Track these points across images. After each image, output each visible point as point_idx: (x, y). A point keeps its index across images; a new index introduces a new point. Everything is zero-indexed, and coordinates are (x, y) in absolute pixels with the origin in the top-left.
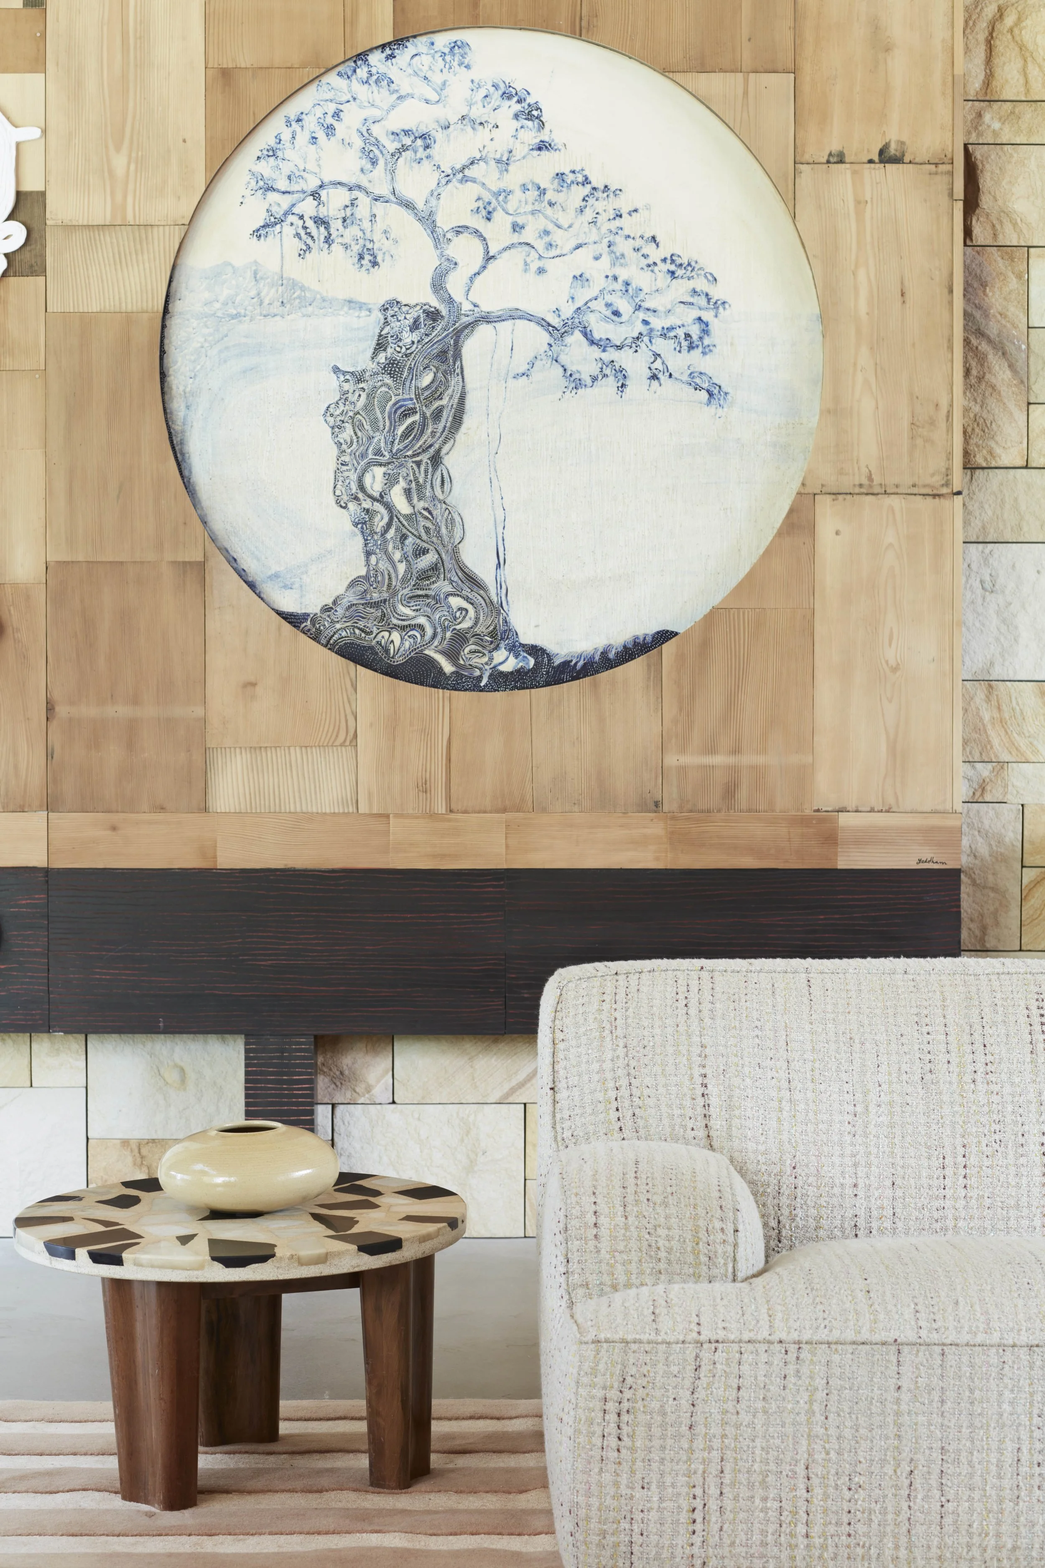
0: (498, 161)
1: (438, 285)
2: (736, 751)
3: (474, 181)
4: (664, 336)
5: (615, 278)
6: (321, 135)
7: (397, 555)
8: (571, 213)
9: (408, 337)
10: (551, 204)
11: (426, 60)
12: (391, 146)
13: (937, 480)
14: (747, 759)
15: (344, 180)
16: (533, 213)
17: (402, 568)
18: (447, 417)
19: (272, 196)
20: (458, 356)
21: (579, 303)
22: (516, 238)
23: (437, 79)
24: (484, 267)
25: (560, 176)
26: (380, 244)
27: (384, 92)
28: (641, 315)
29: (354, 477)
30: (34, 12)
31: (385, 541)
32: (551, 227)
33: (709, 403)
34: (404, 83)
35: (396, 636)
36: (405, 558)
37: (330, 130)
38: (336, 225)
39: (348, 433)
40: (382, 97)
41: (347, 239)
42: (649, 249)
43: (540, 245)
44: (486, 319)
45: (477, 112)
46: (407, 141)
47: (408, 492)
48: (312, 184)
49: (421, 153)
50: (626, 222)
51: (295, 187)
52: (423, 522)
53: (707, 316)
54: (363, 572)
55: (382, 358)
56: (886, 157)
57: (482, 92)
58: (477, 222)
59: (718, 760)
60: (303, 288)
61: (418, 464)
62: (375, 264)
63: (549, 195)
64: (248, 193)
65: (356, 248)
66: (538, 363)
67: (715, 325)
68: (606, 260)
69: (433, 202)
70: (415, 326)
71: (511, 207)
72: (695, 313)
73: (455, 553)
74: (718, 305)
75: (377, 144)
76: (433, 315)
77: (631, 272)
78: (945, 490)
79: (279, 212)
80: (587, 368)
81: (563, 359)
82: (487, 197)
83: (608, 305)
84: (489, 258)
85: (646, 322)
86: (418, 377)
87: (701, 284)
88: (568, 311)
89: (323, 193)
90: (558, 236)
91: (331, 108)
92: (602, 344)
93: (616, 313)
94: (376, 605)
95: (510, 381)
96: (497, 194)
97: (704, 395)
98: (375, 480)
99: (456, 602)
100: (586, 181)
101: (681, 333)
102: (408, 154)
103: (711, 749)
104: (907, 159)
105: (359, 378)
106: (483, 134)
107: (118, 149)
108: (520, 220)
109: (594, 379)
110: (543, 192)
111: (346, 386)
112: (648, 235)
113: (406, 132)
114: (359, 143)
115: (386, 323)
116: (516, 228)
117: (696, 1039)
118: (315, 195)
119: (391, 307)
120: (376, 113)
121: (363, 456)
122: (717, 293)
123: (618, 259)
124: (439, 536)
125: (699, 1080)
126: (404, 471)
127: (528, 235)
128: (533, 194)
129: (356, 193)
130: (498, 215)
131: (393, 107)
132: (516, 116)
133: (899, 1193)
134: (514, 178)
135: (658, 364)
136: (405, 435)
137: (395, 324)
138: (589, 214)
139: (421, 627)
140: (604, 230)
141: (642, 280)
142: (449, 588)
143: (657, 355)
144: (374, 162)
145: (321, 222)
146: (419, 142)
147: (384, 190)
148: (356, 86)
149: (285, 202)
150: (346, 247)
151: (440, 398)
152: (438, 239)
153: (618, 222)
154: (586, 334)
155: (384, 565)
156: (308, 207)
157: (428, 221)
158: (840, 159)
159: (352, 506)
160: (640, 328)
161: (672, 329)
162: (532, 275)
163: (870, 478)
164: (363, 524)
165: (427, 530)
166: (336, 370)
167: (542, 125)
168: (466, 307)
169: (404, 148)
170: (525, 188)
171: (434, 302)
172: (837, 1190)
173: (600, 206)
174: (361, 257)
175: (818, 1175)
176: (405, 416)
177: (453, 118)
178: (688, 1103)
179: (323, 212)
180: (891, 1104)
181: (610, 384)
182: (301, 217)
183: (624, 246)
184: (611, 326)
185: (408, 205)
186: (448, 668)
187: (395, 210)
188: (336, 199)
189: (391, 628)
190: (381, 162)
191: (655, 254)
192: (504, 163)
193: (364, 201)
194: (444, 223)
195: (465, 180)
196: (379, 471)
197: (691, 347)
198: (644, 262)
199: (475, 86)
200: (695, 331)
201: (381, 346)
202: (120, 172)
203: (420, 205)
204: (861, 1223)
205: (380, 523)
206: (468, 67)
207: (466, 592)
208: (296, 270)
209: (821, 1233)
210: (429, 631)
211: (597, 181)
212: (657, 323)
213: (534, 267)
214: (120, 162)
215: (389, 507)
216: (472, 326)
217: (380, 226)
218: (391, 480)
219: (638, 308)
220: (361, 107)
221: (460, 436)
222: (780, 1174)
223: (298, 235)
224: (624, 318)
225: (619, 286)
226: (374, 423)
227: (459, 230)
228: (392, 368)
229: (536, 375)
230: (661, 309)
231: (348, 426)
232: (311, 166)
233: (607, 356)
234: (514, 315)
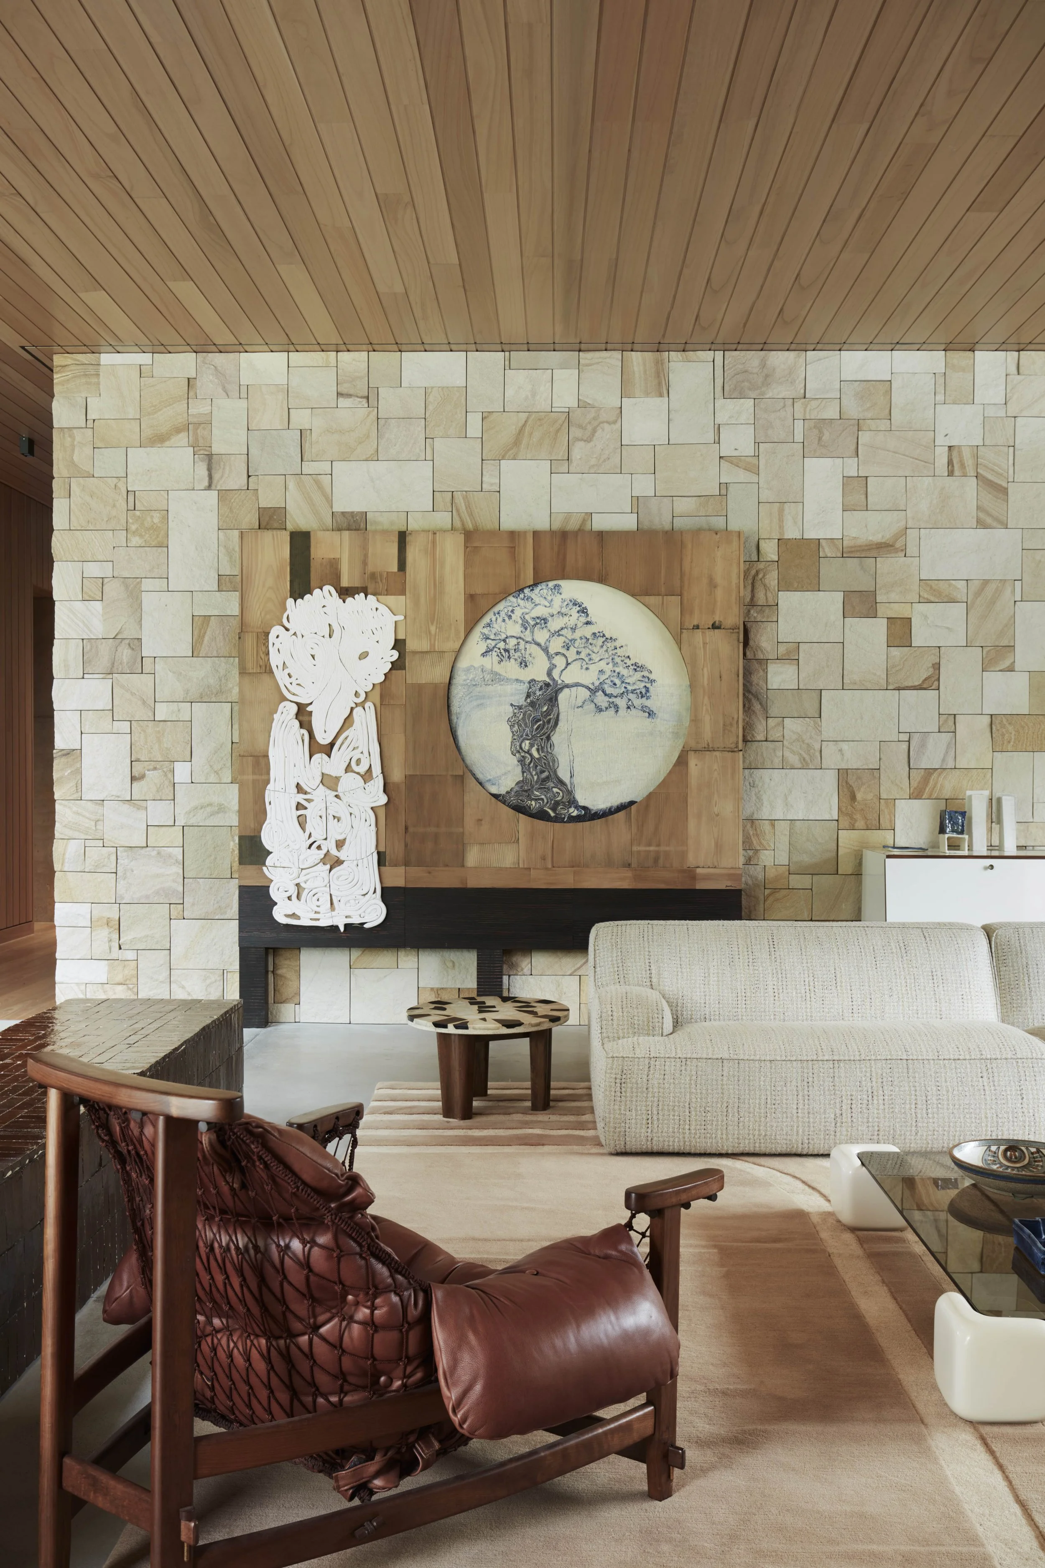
0: (572, 628)
1: (549, 674)
2: (659, 845)
3: (562, 635)
4: (632, 692)
5: (614, 671)
6: (506, 619)
7: (534, 773)
8: (598, 647)
9: (538, 693)
10: (591, 644)
11: (545, 591)
12: (532, 623)
13: (733, 746)
14: (663, 848)
15: (515, 635)
16: (584, 647)
17: (536, 778)
18: (552, 722)
19: (489, 641)
20: (556, 699)
21: (601, 681)
22: (578, 657)
23: (549, 598)
24: (566, 667)
25: (594, 634)
26: (528, 659)
27: (530, 603)
28: (624, 685)
29: (518, 744)
30: (401, 573)
31: (530, 768)
32: (591, 653)
33: (649, 717)
34: (537, 600)
35: (533, 803)
36: (537, 774)
37: (510, 617)
38: (512, 652)
39: (516, 727)
40: (529, 605)
41: (516, 657)
42: (627, 661)
43: (587, 659)
44: (567, 686)
45: (564, 610)
46: (538, 621)
47: (538, 750)
48: (504, 636)
49: (543, 625)
50: (618, 651)
51: (497, 638)
52: (543, 761)
53: (648, 685)
54: (521, 779)
55: (529, 700)
56: (715, 627)
57: (566, 603)
58: (564, 651)
59: (652, 848)
60: (500, 675)
61: (542, 739)
62: (526, 666)
63: (590, 641)
64: (480, 640)
65: (519, 660)
66: (586, 703)
67: (651, 689)
68: (611, 665)
69: (548, 643)
70: (541, 689)
71: (576, 645)
72: (643, 684)
73: (555, 772)
74: (652, 681)
75: (527, 622)
76: (547, 685)
77: (620, 669)
78: (736, 749)
79: (491, 647)
80: (604, 705)
81: (595, 701)
82: (567, 641)
83: (612, 681)
84: (568, 664)
85: (625, 688)
86: (542, 707)
87: (646, 674)
88: (597, 683)
89: (507, 640)
90: (593, 656)
91: (511, 609)
92: (610, 696)
93: (615, 684)
94: (526, 791)
95: (576, 709)
96: (571, 641)
97: (647, 714)
98: (526, 745)
99: (555, 790)
100: (604, 636)
101: (638, 691)
102: (539, 625)
103: (650, 845)
104: (722, 627)
105: (520, 708)
106: (566, 619)
107: (432, 624)
108: (579, 650)
109: (607, 708)
110: (588, 640)
111: (515, 711)
112: (626, 655)
113: (538, 618)
114: (520, 622)
115: (530, 688)
116: (578, 653)
117: (647, 949)
118: (504, 641)
119: (532, 682)
120: (527, 611)
121: (522, 736)
122: (652, 677)
123: (615, 664)
124: (549, 766)
125: (648, 964)
126: (536, 742)
127: (583, 655)
128: (584, 640)
129: (519, 640)
130: (572, 648)
131: (533, 608)
132: (578, 612)
133: (721, 1006)
134: (578, 634)
135: (630, 703)
136: (537, 729)
137: (534, 688)
138: (605, 648)
139: (542, 799)
140: (610, 654)
141: (624, 672)
142: (553, 785)
143: (629, 700)
144: (526, 629)
145: (506, 650)
146: (543, 621)
147: (530, 639)
148: (519, 600)
149: (493, 643)
150: (516, 660)
151: (550, 715)
152: (550, 657)
153: (615, 651)
154: (604, 692)
155: (529, 777)
156: (502, 645)
157: (546, 650)
158: (697, 627)
159: (517, 755)
160: (623, 689)
161: (635, 690)
162: (584, 670)
163: (708, 745)
164: (522, 761)
165: (545, 764)
166: (512, 705)
167: (588, 615)
168: (560, 682)
169: (537, 624)
170: (581, 638)
171: (548, 680)
172: (698, 1005)
173: (609, 645)
174: (521, 664)
175: (691, 999)
176: (537, 722)
177: (555, 613)
178: (644, 973)
179: (507, 647)
180: (718, 973)
181: (612, 711)
182: (499, 649)
183: (618, 660)
184: (612, 689)
185: (538, 645)
186: (552, 814)
187: (534, 646)
188: (512, 642)
189: (532, 800)
190: (529, 629)
191: (629, 663)
192: (574, 629)
193: (522, 643)
194: (552, 651)
195: (559, 635)
196: (527, 742)
197: (642, 697)
198: (625, 665)
199: (563, 601)
200: (644, 691)
201: (528, 696)
202: (433, 632)
203: (543, 644)
204: (707, 1017)
205: (528, 761)
206: (561, 594)
207: (559, 786)
208: (497, 668)
209: (693, 1020)
210: (545, 801)
211: (608, 636)
212: (630, 688)
213: (584, 667)
214: (433, 629)
215: (531, 755)
216: (562, 689)
217: (528, 652)
218: (532, 746)
219: (623, 682)
220: (521, 608)
221: (557, 729)
222: (677, 999)
223: (498, 655)
224: (618, 686)
225: (615, 674)
226: (526, 724)
227: (557, 654)
228: (532, 704)
229: (585, 707)
230: (631, 683)
231: (516, 726)
232: (503, 630)
233: (611, 700)
234: (577, 685)
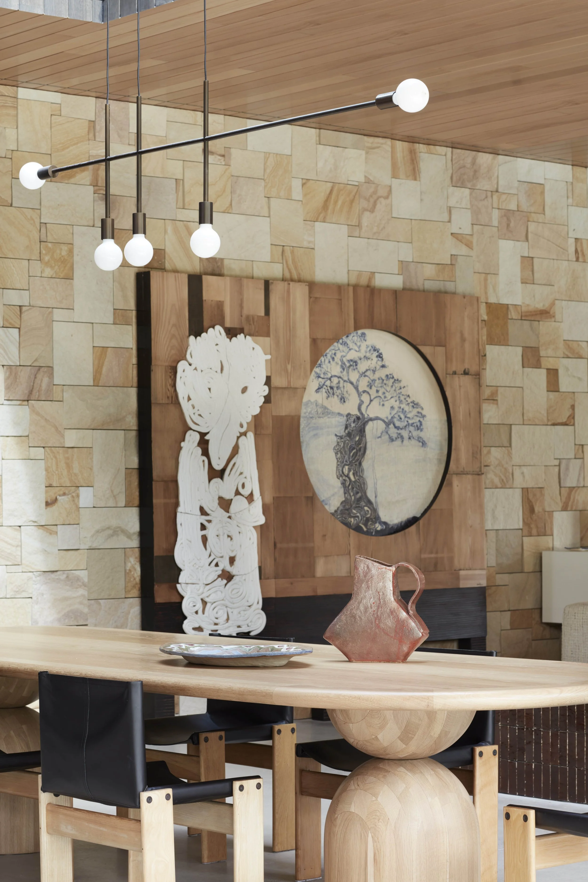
0: (373, 370)
1: (359, 409)
3: (367, 376)
4: (412, 426)
5: (400, 407)
6: (331, 360)
7: (352, 494)
8: (390, 387)
9: (353, 425)
10: (385, 384)
11: (356, 338)
12: (348, 364)
15: (337, 375)
16: (381, 387)
17: (353, 498)
18: (362, 450)
19: (320, 379)
20: (364, 431)
21: (392, 415)
22: (377, 395)
23: (359, 344)
24: (370, 404)
25: (387, 376)
26: (346, 395)
27: (346, 347)
28: (406, 419)
29: (341, 469)
30: (267, 317)
31: (349, 489)
32: (385, 391)
33: (423, 447)
34: (351, 345)
35: (352, 520)
36: (353, 495)
37: (333, 359)
38: (335, 389)
39: (339, 455)
40: (346, 349)
41: (338, 394)
43: (383, 397)
44: (372, 420)
45: (368, 355)
46: (352, 363)
47: (354, 474)
48: (329, 376)
49: (355, 367)
50: (402, 390)
51: (325, 377)
52: (358, 484)
53: (421, 420)
54: (344, 499)
55: (347, 432)
56: (465, 373)
57: (369, 349)
58: (367, 389)
60: (328, 409)
61: (356, 465)
62: (344, 402)
63: (385, 381)
64: (314, 378)
65: (340, 396)
66: (383, 434)
67: (423, 423)
68: (398, 402)
69: (358, 383)
70: (354, 422)
71: (376, 385)
72: (419, 419)
73: (365, 493)
74: (423, 417)
75: (344, 364)
76: (358, 418)
77: (403, 406)
78: (480, 473)
79: (321, 384)
80: (394, 436)
81: (389, 432)
82: (370, 381)
83: (399, 416)
84: (371, 401)
85: (408, 421)
86: (355, 437)
87: (419, 410)
88: (390, 418)
89: (332, 379)
90: (387, 394)
91: (334, 352)
92: (398, 428)
93: (401, 419)
94: (347, 510)
95: (377, 439)
96: (372, 381)
97: (422, 444)
98: (346, 469)
99: (366, 508)
100: (393, 377)
101: (416, 425)
102: (352, 367)
104: (469, 373)
105: (341, 437)
106: (370, 362)
107: (289, 363)
108: (378, 389)
109: (396, 439)
110: (383, 380)
111: (339, 440)
112: (407, 394)
113: (352, 360)
114: (340, 363)
115: (347, 420)
116: (377, 391)
118: (330, 379)
119: (349, 415)
120: (345, 354)
121: (343, 462)
122: (423, 413)
123: (401, 402)
124: (361, 488)
126: (352, 467)
127: (380, 394)
128: (381, 381)
129: (340, 379)
130: (373, 387)
131: (348, 352)
132: (377, 357)
134: (377, 375)
135: (411, 434)
136: (353, 456)
137: (350, 421)
138: (394, 387)
139: (358, 517)
140: (397, 393)
141: (407, 408)
142: (364, 504)
143: (410, 432)
144: (344, 369)
145: (332, 388)
146: (354, 364)
147: (346, 378)
148: (339, 345)
149: (323, 381)
150: (338, 396)
151: (360, 444)
152: (359, 395)
153: (400, 391)
154: (394, 425)
155: (349, 497)
156: (328, 383)
157: (356, 388)
158: (455, 373)
159: (341, 478)
160: (406, 423)
161: (414, 423)
162: (381, 406)
164: (343, 484)
165: (359, 486)
166: (336, 435)
167: (383, 360)
168: (366, 416)
169: (351, 365)
170: (379, 379)
171: (359, 414)
173: (396, 385)
174: (341, 399)
176: (353, 450)
177: (362, 357)
179: (332, 385)
181: (400, 440)
182: (327, 386)
183: (402, 398)
184: (399, 422)
185: (352, 383)
186: (365, 529)
187: (349, 384)
188: (335, 380)
189: (351, 517)
190: (345, 370)
191: (409, 400)
193: (342, 381)
194: (361, 389)
195: (365, 376)
196: (347, 467)
197: (418, 429)
198: (407, 403)
199: (367, 347)
200: (419, 424)
201: (346, 428)
202: (289, 371)
203: (355, 383)
205: (347, 484)
206: (366, 341)
207: (368, 505)
208: (326, 403)
210: (360, 518)
211: (396, 377)
212: (410, 422)
213: (381, 403)
214: (289, 367)
215: (349, 478)
216: (367, 422)
217: (345, 389)
218: (349, 470)
219: (406, 417)
220: (341, 352)
221: (366, 456)
223: (326, 392)
224: (403, 420)
225: (401, 410)
226: (345, 452)
227: (364, 392)
228: (349, 435)
229: (383, 438)
230: (411, 417)
231: (339, 453)
232: (329, 370)
233: (399, 432)
234: (377, 418)
